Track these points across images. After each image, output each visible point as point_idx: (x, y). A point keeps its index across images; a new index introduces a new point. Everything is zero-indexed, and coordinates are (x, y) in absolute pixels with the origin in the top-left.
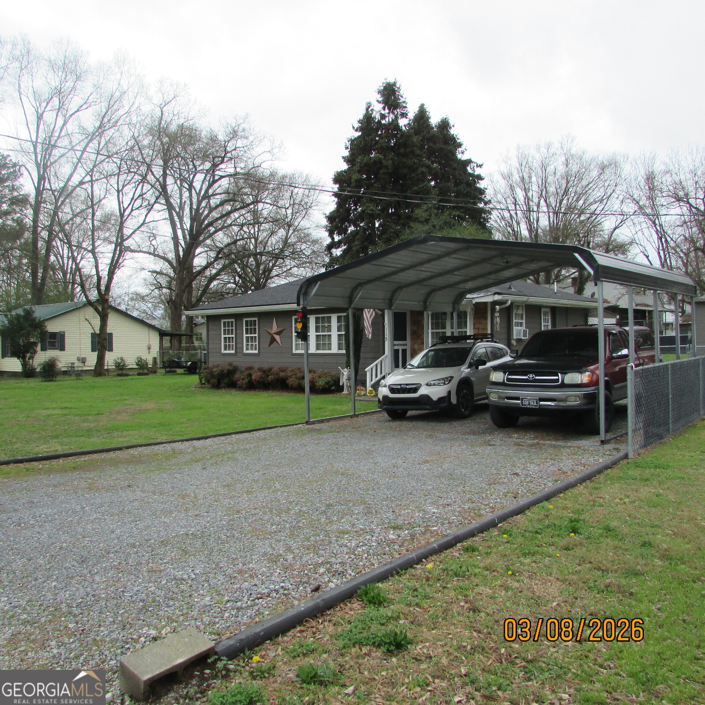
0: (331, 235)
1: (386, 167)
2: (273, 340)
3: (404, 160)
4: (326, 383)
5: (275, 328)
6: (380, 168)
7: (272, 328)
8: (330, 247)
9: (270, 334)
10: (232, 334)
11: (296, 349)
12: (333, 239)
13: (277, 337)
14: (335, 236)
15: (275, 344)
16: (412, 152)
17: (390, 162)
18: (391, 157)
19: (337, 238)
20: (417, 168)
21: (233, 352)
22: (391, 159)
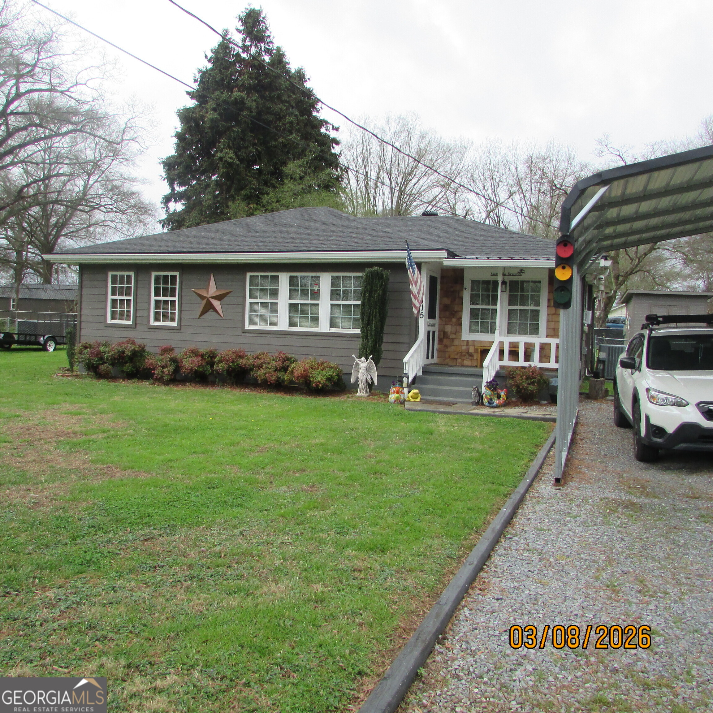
0: (171, 184)
1: (250, 109)
2: (209, 307)
3: (269, 104)
4: (328, 379)
5: (212, 290)
6: (241, 110)
7: (207, 289)
8: (167, 200)
9: (202, 297)
10: (129, 294)
11: (250, 324)
12: (173, 189)
13: (216, 304)
14: (175, 186)
15: (211, 313)
16: (279, 97)
17: (254, 104)
18: (254, 98)
19: (179, 189)
20: (285, 116)
21: (130, 322)
22: (255, 101)
